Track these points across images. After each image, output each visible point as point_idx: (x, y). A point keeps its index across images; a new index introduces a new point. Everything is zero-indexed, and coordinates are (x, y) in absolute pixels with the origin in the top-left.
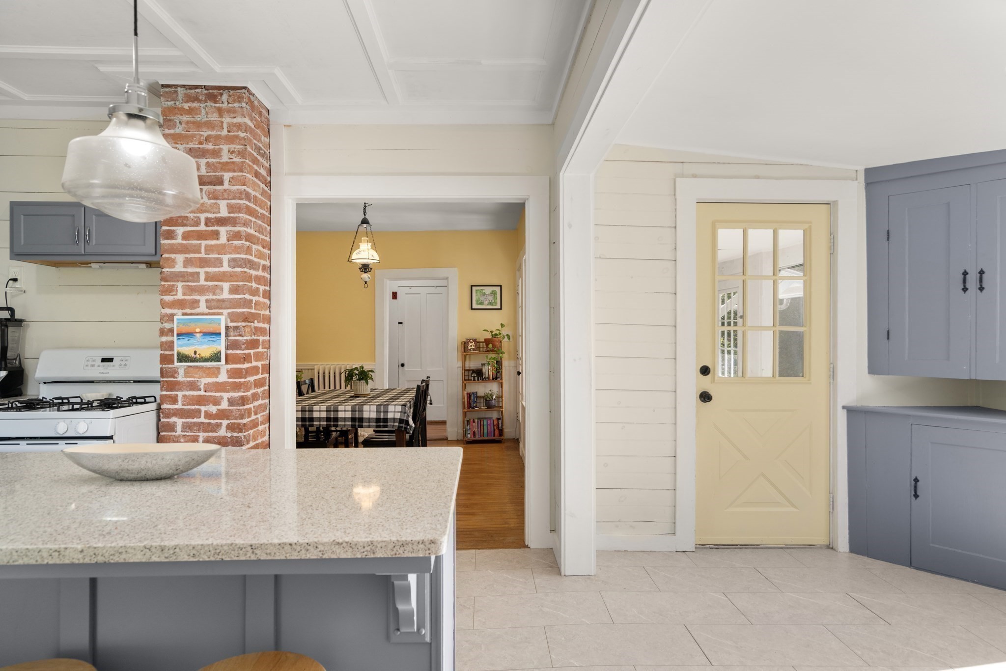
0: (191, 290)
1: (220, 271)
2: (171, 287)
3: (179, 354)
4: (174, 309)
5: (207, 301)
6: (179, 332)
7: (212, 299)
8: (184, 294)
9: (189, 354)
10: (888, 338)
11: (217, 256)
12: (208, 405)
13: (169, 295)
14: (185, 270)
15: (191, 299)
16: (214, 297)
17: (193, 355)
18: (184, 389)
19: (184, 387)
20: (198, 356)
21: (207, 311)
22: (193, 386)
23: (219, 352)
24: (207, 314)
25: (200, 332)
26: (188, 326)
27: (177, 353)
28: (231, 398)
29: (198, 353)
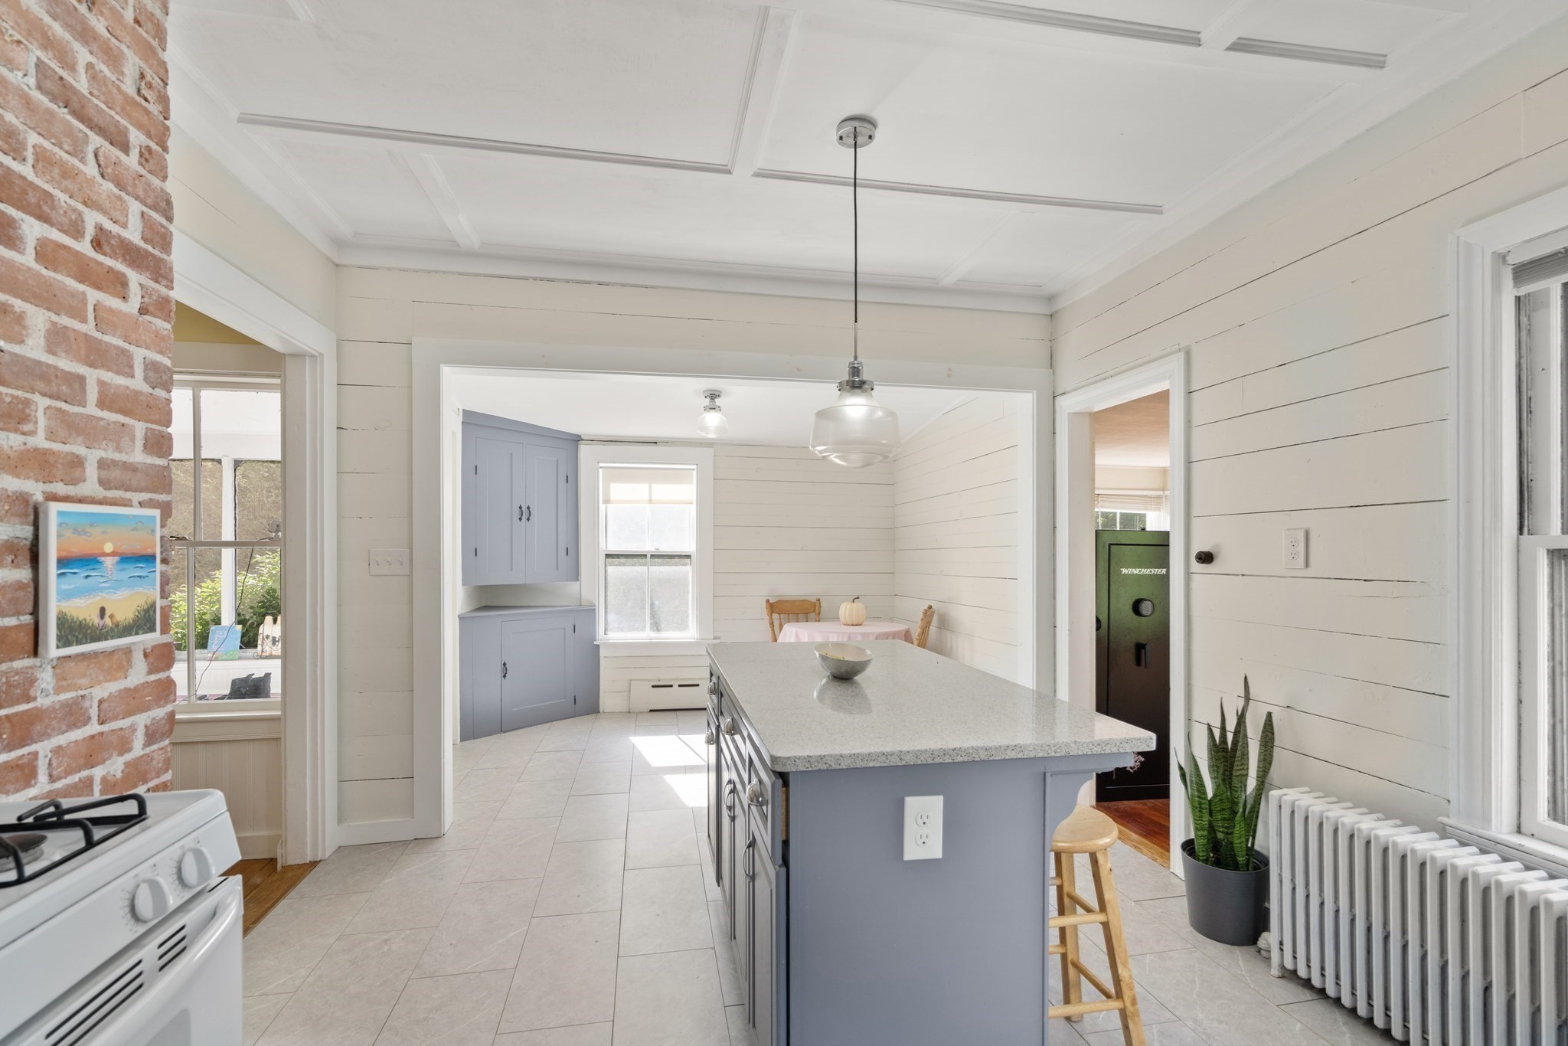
0: (69, 426)
1: (128, 388)
2: (20, 406)
3: (63, 622)
4: (27, 478)
5: (102, 464)
6: (64, 554)
7: (113, 461)
8: (51, 435)
9: (88, 619)
10: (476, 555)
11: (119, 343)
12: (109, 759)
13: (16, 431)
14: (50, 360)
15: (67, 454)
16: (117, 456)
17: (97, 620)
18: (53, 729)
19: (54, 723)
20: (108, 621)
21: (101, 493)
22: (74, 715)
23: (152, 606)
24: (100, 503)
25: (113, 554)
26: (85, 533)
27: (58, 618)
28: (152, 724)
29: (108, 613)
